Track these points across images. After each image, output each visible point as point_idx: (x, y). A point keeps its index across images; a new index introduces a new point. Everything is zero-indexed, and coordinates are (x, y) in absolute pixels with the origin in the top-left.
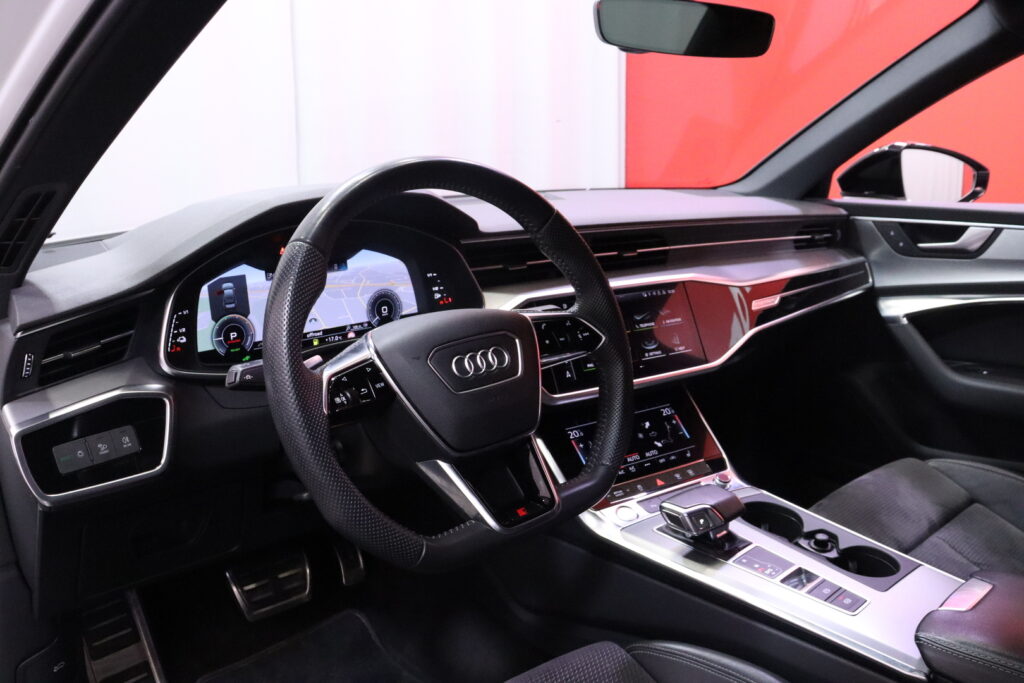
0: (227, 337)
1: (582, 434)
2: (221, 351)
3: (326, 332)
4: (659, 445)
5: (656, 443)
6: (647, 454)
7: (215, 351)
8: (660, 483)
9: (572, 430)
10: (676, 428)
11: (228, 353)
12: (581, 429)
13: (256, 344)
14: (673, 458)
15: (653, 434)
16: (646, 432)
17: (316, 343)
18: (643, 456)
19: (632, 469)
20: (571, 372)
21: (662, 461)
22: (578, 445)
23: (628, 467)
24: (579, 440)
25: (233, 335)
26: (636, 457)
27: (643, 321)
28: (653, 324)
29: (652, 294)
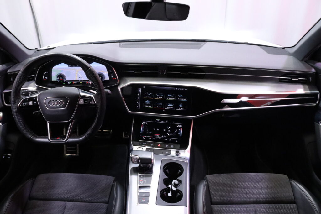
0: (60, 78)
1: (146, 124)
2: (58, 81)
3: (83, 81)
4: (169, 135)
5: (168, 134)
6: (162, 136)
7: (57, 81)
8: (159, 145)
9: (144, 122)
10: (178, 132)
11: (60, 82)
12: (147, 122)
13: (66, 81)
14: (170, 140)
15: (170, 131)
16: (167, 129)
17: (81, 83)
18: (160, 136)
19: (154, 139)
20: (139, 106)
21: (165, 140)
22: (143, 126)
23: (153, 138)
24: (144, 125)
25: (61, 78)
26: (158, 136)
27: (170, 97)
28: (174, 99)
29: (178, 89)
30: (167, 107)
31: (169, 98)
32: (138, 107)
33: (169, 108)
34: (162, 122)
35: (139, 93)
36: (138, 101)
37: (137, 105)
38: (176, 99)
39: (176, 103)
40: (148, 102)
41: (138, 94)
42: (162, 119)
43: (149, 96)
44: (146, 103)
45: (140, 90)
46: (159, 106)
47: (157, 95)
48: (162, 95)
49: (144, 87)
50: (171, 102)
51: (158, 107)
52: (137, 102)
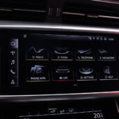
20: (15, 81)
27: (84, 55)
28: (92, 58)
29: (96, 38)
30: (82, 78)
31: (82, 57)
32: (13, 82)
33: (85, 78)
34: (62, 112)
35: (15, 50)
36: (14, 68)
37: (12, 77)
38: (96, 58)
39: (98, 68)
40: (37, 68)
41: (13, 52)
42: (59, 105)
43: (39, 55)
44: (33, 71)
45: (16, 43)
46: (63, 75)
47: (56, 52)
48: (67, 52)
49: (25, 36)
50: (87, 65)
51: (61, 78)
52: (12, 71)
